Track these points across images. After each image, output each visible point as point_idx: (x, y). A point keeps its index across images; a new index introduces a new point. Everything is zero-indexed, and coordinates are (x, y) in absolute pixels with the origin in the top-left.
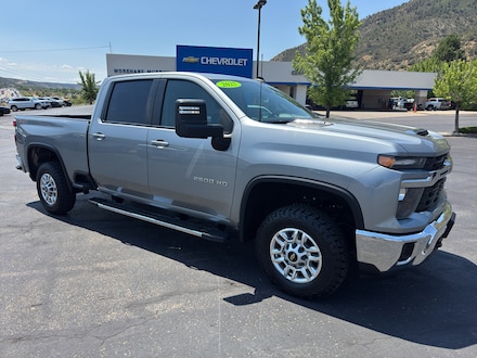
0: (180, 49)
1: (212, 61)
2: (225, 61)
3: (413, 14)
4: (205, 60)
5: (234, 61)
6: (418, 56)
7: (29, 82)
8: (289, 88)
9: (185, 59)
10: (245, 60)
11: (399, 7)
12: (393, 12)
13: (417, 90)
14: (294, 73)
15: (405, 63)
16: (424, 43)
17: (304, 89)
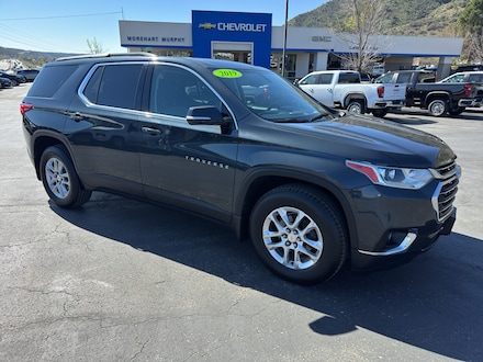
0: (195, 14)
1: (229, 27)
2: (243, 27)
4: (222, 26)
5: (252, 26)
6: (438, 21)
7: (32, 52)
8: (308, 56)
9: (201, 25)
10: (264, 26)
13: (442, 57)
14: (315, 39)
15: (425, 28)
16: (445, 6)
17: (325, 56)
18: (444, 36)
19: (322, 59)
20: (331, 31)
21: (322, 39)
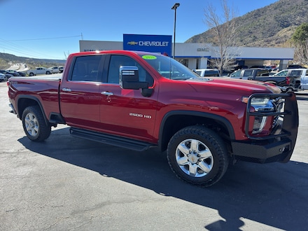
0: (125, 36)
1: (146, 43)
2: (154, 44)
3: (278, 11)
4: (141, 43)
5: (160, 43)
6: (282, 38)
7: (34, 59)
8: (196, 60)
9: (129, 43)
10: (167, 43)
11: (269, 7)
12: (265, 9)
13: (282, 60)
14: (199, 50)
15: (273, 42)
16: (285, 29)
17: (206, 60)
18: (284, 47)
19: (204, 62)
20: (209, 45)
21: (203, 50)
